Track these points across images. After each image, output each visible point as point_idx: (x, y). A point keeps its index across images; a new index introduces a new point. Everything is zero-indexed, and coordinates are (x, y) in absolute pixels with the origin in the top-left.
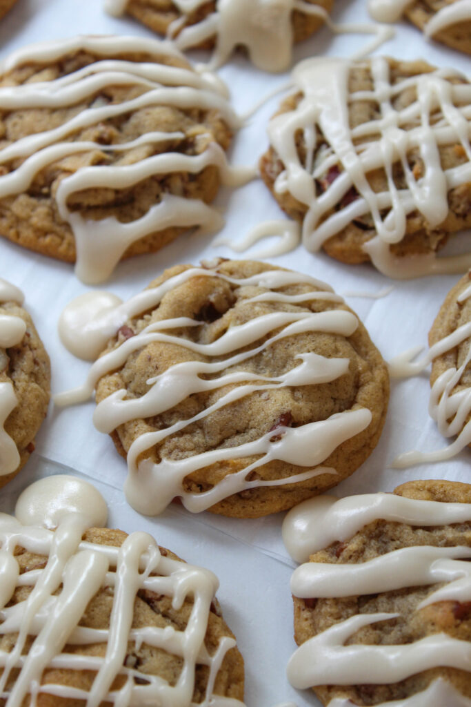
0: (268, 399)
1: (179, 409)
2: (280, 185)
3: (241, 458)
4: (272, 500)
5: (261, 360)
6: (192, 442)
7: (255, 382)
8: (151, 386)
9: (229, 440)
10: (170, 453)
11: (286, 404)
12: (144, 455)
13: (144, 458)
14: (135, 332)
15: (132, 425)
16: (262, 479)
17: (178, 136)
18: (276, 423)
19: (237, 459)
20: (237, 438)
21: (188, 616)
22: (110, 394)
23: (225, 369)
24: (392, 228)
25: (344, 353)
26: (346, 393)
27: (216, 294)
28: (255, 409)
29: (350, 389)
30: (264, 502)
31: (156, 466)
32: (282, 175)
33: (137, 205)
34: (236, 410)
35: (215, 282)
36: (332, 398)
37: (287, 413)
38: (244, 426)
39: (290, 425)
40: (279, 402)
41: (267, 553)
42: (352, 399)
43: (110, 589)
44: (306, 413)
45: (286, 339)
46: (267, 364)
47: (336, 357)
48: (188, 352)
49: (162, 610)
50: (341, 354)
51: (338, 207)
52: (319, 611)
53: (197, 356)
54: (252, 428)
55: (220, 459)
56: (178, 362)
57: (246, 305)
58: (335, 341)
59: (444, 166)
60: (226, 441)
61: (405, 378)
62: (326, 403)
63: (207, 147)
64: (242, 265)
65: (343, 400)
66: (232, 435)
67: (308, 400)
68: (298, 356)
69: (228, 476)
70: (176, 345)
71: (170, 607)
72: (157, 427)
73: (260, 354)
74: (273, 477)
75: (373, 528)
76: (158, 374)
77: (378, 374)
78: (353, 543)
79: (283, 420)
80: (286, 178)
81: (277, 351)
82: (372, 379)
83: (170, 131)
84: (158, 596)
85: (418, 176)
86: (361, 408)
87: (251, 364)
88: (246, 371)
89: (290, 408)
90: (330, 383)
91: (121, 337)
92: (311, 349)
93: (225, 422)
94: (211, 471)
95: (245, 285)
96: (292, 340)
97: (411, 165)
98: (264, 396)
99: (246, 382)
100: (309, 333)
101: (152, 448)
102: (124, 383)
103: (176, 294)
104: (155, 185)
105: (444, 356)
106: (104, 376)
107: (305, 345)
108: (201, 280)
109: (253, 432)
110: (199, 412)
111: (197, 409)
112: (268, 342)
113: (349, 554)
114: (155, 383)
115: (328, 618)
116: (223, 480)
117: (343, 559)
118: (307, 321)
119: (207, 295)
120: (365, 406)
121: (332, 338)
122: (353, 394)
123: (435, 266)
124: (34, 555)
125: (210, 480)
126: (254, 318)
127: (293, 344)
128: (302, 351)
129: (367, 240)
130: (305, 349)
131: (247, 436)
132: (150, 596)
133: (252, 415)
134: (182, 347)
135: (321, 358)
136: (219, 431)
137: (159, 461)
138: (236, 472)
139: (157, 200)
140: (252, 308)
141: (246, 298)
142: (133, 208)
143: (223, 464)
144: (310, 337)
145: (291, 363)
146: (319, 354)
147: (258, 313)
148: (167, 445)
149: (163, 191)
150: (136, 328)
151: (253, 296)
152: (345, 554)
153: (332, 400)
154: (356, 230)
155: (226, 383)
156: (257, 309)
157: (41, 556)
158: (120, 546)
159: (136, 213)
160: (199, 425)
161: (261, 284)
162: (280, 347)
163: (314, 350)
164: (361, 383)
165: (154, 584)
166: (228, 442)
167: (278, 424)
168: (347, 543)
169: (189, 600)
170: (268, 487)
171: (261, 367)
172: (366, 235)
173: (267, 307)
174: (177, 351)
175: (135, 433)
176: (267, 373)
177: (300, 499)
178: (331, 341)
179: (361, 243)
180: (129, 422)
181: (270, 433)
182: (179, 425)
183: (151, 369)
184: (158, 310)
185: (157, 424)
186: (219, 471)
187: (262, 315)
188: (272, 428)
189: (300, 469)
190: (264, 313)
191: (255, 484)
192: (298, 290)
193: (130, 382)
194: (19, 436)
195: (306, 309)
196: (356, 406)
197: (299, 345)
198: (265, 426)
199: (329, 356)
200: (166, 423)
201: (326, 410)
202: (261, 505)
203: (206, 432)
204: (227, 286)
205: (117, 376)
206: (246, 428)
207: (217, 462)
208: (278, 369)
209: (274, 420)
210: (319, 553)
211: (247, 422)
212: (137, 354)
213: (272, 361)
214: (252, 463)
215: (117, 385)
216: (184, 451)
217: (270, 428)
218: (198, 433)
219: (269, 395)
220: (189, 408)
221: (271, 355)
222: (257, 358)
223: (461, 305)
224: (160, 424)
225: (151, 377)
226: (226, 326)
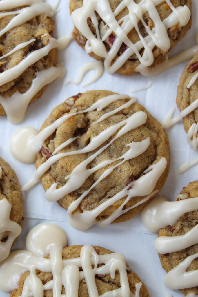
0: (121, 171)
1: (83, 187)
2: (88, 49)
3: (117, 201)
4: (135, 211)
5: (110, 149)
6: (93, 199)
7: (112, 164)
8: (67, 180)
9: (109, 192)
10: (86, 207)
11: (130, 171)
13: (75, 212)
14: (50, 152)
15: (65, 199)
16: (129, 207)
17: (33, 40)
18: (128, 181)
19: (116, 203)
20: (112, 191)
21: (120, 280)
22: (50, 186)
23: (95, 158)
24: (147, 59)
26: (152, 152)
27: (80, 123)
28: (117, 178)
29: (153, 150)
31: (82, 214)
32: (87, 43)
33: (25, 81)
34: (108, 180)
35: (77, 117)
36: (147, 157)
37: (131, 176)
38: (114, 185)
39: (134, 179)
40: (126, 171)
41: (139, 231)
42: (155, 154)
43: (84, 281)
44: (138, 170)
45: (119, 138)
47: (144, 139)
48: (77, 157)
49: (107, 281)
50: (145, 137)
51: (119, 54)
52: (171, 258)
54: (117, 185)
55: (109, 205)
56: (76, 166)
57: (95, 125)
58: (140, 131)
59: (162, 18)
60: (107, 193)
61: (172, 127)
62: (145, 161)
63: (48, 41)
65: (151, 156)
66: (109, 190)
67: (137, 163)
68: (127, 145)
69: (114, 211)
70: (71, 155)
71: (110, 278)
72: (76, 196)
73: (109, 146)
74: (133, 204)
75: (184, 217)
76: (69, 174)
77: (162, 136)
78: (177, 226)
79: (131, 179)
80: (90, 45)
81: (117, 144)
83: (28, 40)
84: (104, 276)
85: (151, 28)
86: (161, 158)
89: (132, 173)
90: (145, 152)
91: (44, 155)
92: (132, 140)
93: (105, 186)
94: (107, 211)
95: (90, 112)
96: (122, 138)
97: (146, 21)
98: (119, 170)
99: (108, 166)
100: (128, 132)
101: (78, 207)
103: (62, 129)
104: (31, 70)
105: (188, 116)
106: (43, 176)
107: (129, 139)
109: (118, 187)
111: (91, 183)
112: (112, 141)
113: (177, 231)
114: (69, 178)
115: (176, 260)
116: (113, 213)
117: (175, 234)
118: (126, 126)
119: (76, 125)
120: (163, 156)
122: (155, 151)
124: (45, 273)
125: (107, 214)
126: (101, 131)
127: (123, 140)
128: (128, 142)
129: (137, 66)
131: (117, 190)
132: (101, 276)
133: (116, 180)
134: (74, 155)
135: (137, 143)
136: (103, 190)
137: (82, 212)
138: (118, 208)
139: (34, 76)
140: (99, 126)
141: (94, 121)
142: (24, 83)
143: (111, 207)
144: (130, 134)
145: (125, 149)
146: (136, 141)
147: (102, 128)
148: (83, 204)
149: (36, 71)
150: (49, 149)
151: (97, 119)
152: (175, 231)
154: (130, 63)
155: (100, 168)
156: (101, 126)
157: (48, 273)
158: (80, 257)
159: (26, 86)
160: (94, 190)
161: (98, 110)
162: (118, 142)
164: (157, 145)
165: (100, 271)
168: (174, 226)
169: (117, 272)
171: (111, 152)
173: (105, 123)
174: (73, 159)
175: (67, 202)
176: (115, 156)
179: (134, 68)
180: (63, 198)
181: (127, 187)
182: (85, 193)
183: (64, 172)
185: (75, 194)
186: (110, 210)
189: (143, 197)
190: (106, 128)
191: (127, 210)
193: (56, 178)
196: (158, 157)
197: (126, 140)
198: (123, 184)
199: (140, 141)
200: (79, 193)
201: (146, 164)
202: (131, 215)
203: (98, 192)
204: (83, 116)
205: (49, 175)
206: (115, 186)
207: (108, 207)
208: (119, 152)
209: (127, 181)
210: (162, 230)
211: (115, 183)
212: (55, 165)
213: (116, 149)
214: (123, 202)
215: (51, 180)
216: (92, 204)
217: (126, 185)
218: (95, 193)
219: (121, 169)
220: (87, 185)
221: (114, 147)
222: (108, 149)
223: (189, 90)
224: (77, 194)
225: (66, 176)
226: (89, 137)
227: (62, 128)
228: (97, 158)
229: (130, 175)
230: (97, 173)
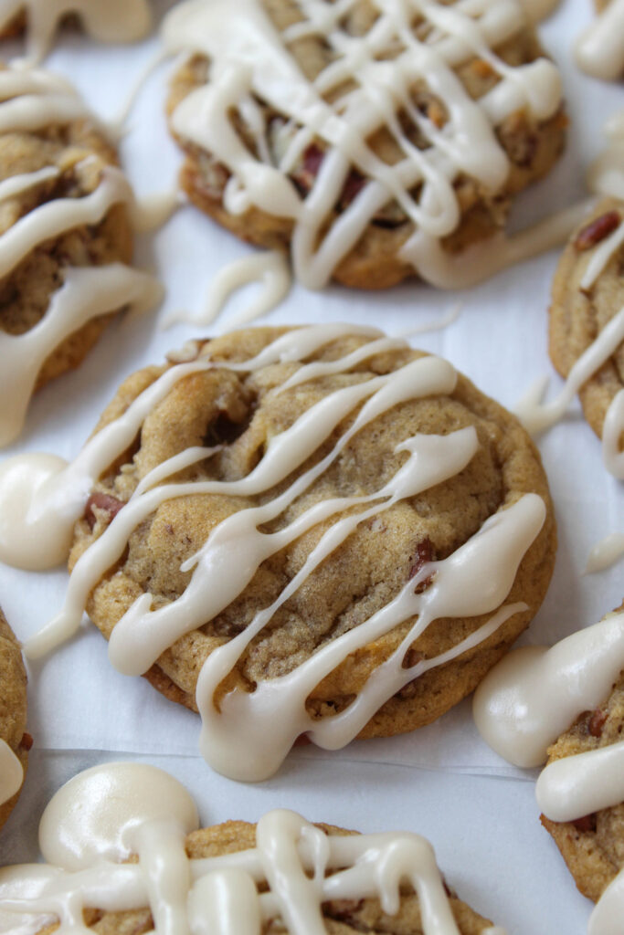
0: (385, 530)
1: (250, 595)
2: (235, 201)
3: (383, 636)
4: (449, 687)
5: (338, 474)
6: (292, 638)
7: (350, 510)
8: (191, 573)
9: (347, 614)
10: (265, 667)
11: (418, 527)
12: (224, 687)
13: (226, 692)
14: (120, 497)
15: (185, 645)
16: (427, 657)
17: (49, 173)
18: (414, 561)
19: (376, 640)
20: (359, 608)
21: (418, 917)
22: (125, 610)
23: (288, 507)
24: (437, 212)
25: (462, 423)
26: (489, 481)
27: (226, 395)
28: (372, 552)
29: (491, 472)
30: (439, 692)
31: (253, 696)
32: (232, 186)
33: (27, 300)
34: (341, 564)
35: (216, 376)
36: (472, 495)
37: (424, 541)
38: (365, 582)
39: (434, 557)
40: (404, 530)
41: (470, 771)
42: (499, 487)
43: (277, 923)
44: (447, 532)
45: (368, 428)
46: (351, 477)
47: (455, 430)
48: (224, 501)
49: (370, 923)
50: (458, 423)
51: (339, 208)
52: (607, 831)
53: (239, 502)
54: (377, 583)
55: (352, 649)
56: (219, 521)
57: (279, 396)
58: (441, 406)
59: (475, 95)
60: (342, 618)
62: (467, 506)
63: (101, 177)
64: (237, 337)
65: (487, 492)
66: (347, 606)
67: (442, 510)
68: (399, 447)
69: (374, 671)
70: (199, 495)
71: (381, 914)
72: (224, 635)
73: (335, 464)
74: (441, 649)
76: (196, 550)
77: (515, 436)
78: (615, 705)
79: (423, 553)
80: (242, 187)
81: (361, 451)
82: (515, 447)
83: (33, 170)
84: (356, 904)
85: (441, 122)
86: (522, 496)
87: (325, 486)
88: (324, 498)
89: (425, 532)
90: (461, 474)
91: (100, 513)
92: (414, 431)
93: (331, 589)
94: (345, 673)
95: (259, 368)
96: (379, 426)
97: (423, 109)
98: (376, 527)
99: (337, 516)
100: (399, 407)
101: (233, 670)
102: (137, 584)
103: (163, 415)
104: (45, 260)
105: (596, 377)
106: (98, 585)
107: (403, 427)
108: (194, 382)
109: (381, 588)
110: (283, 588)
111: (278, 583)
112: (342, 443)
113: (617, 725)
114: (196, 566)
116: (369, 680)
117: (610, 736)
118: (387, 390)
119: (212, 401)
120: (526, 490)
121: (436, 403)
122: (498, 478)
123: (514, 250)
124: (121, 914)
125: (347, 688)
126: (303, 412)
127: (382, 432)
128: (401, 437)
129: (403, 242)
130: (405, 432)
131: (374, 599)
132: (341, 908)
133: (370, 563)
134: (209, 495)
135: (435, 438)
136: (326, 607)
137: (252, 687)
138: (385, 660)
139: (57, 282)
140: (292, 399)
141: (272, 386)
142: (21, 308)
143: (358, 656)
144: (403, 412)
145: (391, 462)
146: (430, 432)
147: (305, 404)
148: (254, 656)
149: (61, 265)
150: (118, 492)
151: (285, 380)
152: (609, 727)
153: (474, 498)
154: (380, 234)
155: (307, 527)
156: (300, 396)
157: (134, 912)
158: (254, 847)
159: (29, 314)
160: (291, 608)
161: (284, 358)
162: (364, 443)
163: (419, 430)
164: (501, 460)
165: (337, 886)
166: (346, 620)
167: (418, 563)
168: (604, 709)
169: (407, 892)
170: (436, 667)
171: (343, 485)
172: (399, 236)
173: (314, 389)
174: (207, 504)
175: (194, 656)
176: (358, 491)
177: (485, 669)
178: (436, 408)
179: (395, 250)
180: (178, 643)
181: (412, 581)
182: (260, 619)
183: (179, 547)
184: (144, 450)
185: (222, 631)
186: (357, 670)
187: (314, 404)
188: (412, 572)
189: (475, 622)
190: (316, 400)
191: (421, 668)
192: (341, 349)
193: (149, 579)
194: (6, 730)
195: (368, 375)
196: (511, 496)
197: (393, 430)
198: (398, 573)
199: (444, 432)
200: (237, 622)
201: (471, 517)
202: (436, 698)
203: (306, 616)
204: (235, 379)
205: (121, 577)
206: (367, 587)
207: (349, 655)
208: (373, 478)
209: (411, 559)
210: (560, 741)
211: (367, 576)
212: (143, 530)
213: (358, 469)
214: (403, 638)
215: (128, 591)
216: (287, 658)
217: (408, 573)
218: (294, 621)
219: (383, 523)
220: (265, 587)
221: (352, 461)
222: (332, 473)
223: (589, 294)
224: (228, 627)
225: (186, 559)
226: (262, 439)
227: (163, 412)
228: (293, 507)
229: (421, 537)
230: (299, 546)
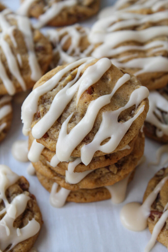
52: (51, 134)
75: (41, 100)
78: (40, 109)
113: (43, 112)
115: (55, 133)
152: (41, 114)
168: (38, 111)
210: (33, 123)
